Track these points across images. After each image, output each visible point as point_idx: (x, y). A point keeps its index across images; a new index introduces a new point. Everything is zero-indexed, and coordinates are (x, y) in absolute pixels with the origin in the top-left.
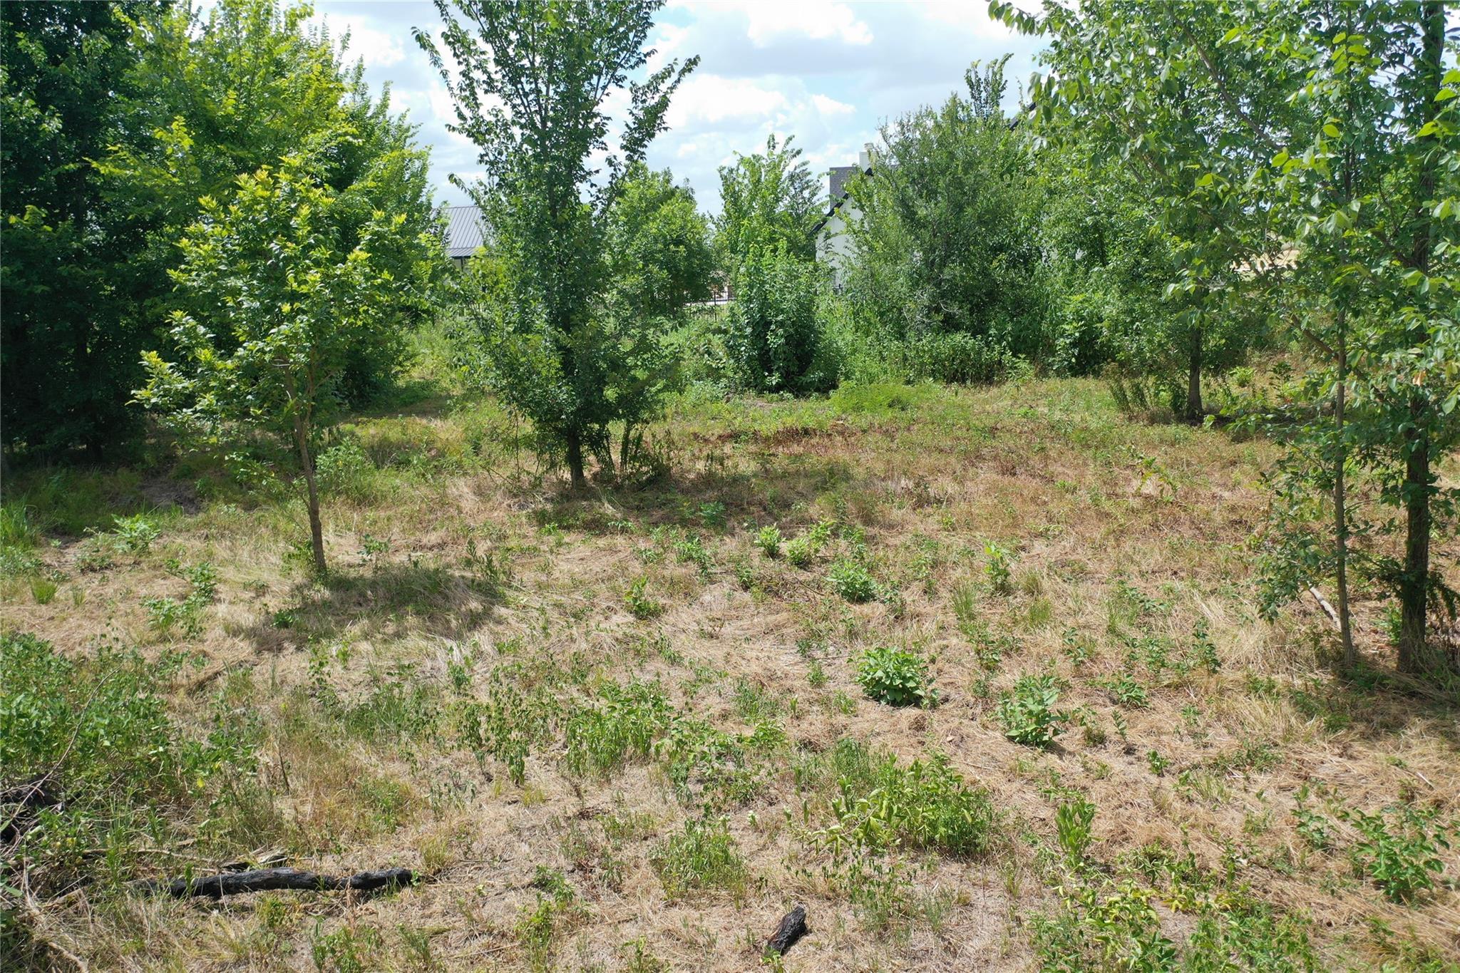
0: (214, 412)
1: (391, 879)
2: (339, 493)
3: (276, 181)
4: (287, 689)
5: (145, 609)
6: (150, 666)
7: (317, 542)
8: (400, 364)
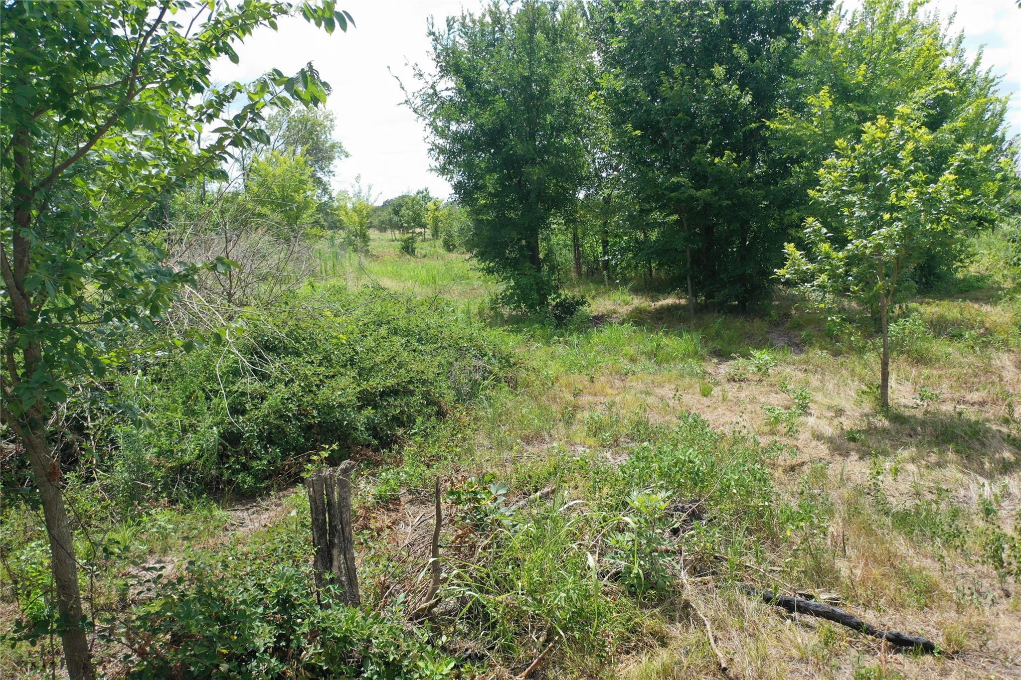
0: (825, 287)
1: (918, 644)
2: (902, 352)
3: (891, 125)
4: (850, 485)
5: (763, 411)
6: (763, 448)
7: (884, 386)
8: (961, 261)
